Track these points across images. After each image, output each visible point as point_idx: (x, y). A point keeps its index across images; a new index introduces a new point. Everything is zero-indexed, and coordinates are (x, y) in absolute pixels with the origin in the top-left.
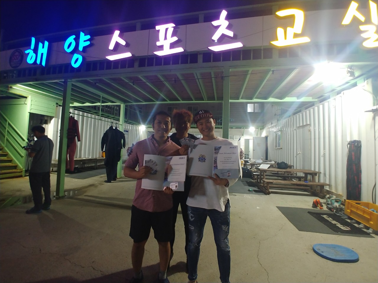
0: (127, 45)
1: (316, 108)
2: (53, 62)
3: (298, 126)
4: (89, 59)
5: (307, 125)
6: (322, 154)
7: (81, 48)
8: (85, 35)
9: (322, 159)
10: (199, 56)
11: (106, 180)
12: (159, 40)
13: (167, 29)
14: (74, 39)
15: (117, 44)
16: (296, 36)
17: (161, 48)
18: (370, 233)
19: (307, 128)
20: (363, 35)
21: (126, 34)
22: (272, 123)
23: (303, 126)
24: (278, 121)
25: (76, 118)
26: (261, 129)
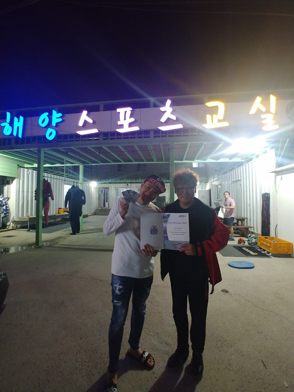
0: (94, 122)
1: (244, 167)
2: (28, 134)
3: (233, 181)
4: (61, 133)
5: (239, 180)
6: (248, 203)
7: (54, 124)
8: (57, 113)
9: (248, 207)
10: (150, 132)
11: (72, 232)
12: (119, 120)
13: (126, 112)
14: (48, 116)
15: (85, 122)
16: (220, 121)
17: (122, 126)
18: (270, 256)
19: (239, 183)
20: (263, 122)
21: (92, 113)
22: (214, 178)
23: (236, 181)
24: (218, 175)
25: (49, 181)
26: (205, 183)
